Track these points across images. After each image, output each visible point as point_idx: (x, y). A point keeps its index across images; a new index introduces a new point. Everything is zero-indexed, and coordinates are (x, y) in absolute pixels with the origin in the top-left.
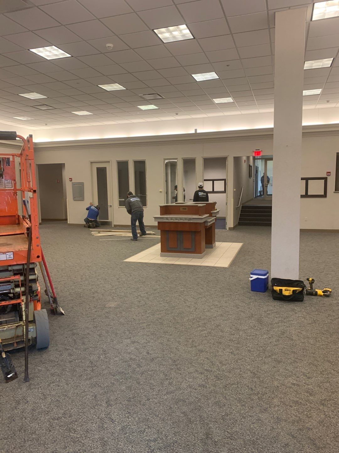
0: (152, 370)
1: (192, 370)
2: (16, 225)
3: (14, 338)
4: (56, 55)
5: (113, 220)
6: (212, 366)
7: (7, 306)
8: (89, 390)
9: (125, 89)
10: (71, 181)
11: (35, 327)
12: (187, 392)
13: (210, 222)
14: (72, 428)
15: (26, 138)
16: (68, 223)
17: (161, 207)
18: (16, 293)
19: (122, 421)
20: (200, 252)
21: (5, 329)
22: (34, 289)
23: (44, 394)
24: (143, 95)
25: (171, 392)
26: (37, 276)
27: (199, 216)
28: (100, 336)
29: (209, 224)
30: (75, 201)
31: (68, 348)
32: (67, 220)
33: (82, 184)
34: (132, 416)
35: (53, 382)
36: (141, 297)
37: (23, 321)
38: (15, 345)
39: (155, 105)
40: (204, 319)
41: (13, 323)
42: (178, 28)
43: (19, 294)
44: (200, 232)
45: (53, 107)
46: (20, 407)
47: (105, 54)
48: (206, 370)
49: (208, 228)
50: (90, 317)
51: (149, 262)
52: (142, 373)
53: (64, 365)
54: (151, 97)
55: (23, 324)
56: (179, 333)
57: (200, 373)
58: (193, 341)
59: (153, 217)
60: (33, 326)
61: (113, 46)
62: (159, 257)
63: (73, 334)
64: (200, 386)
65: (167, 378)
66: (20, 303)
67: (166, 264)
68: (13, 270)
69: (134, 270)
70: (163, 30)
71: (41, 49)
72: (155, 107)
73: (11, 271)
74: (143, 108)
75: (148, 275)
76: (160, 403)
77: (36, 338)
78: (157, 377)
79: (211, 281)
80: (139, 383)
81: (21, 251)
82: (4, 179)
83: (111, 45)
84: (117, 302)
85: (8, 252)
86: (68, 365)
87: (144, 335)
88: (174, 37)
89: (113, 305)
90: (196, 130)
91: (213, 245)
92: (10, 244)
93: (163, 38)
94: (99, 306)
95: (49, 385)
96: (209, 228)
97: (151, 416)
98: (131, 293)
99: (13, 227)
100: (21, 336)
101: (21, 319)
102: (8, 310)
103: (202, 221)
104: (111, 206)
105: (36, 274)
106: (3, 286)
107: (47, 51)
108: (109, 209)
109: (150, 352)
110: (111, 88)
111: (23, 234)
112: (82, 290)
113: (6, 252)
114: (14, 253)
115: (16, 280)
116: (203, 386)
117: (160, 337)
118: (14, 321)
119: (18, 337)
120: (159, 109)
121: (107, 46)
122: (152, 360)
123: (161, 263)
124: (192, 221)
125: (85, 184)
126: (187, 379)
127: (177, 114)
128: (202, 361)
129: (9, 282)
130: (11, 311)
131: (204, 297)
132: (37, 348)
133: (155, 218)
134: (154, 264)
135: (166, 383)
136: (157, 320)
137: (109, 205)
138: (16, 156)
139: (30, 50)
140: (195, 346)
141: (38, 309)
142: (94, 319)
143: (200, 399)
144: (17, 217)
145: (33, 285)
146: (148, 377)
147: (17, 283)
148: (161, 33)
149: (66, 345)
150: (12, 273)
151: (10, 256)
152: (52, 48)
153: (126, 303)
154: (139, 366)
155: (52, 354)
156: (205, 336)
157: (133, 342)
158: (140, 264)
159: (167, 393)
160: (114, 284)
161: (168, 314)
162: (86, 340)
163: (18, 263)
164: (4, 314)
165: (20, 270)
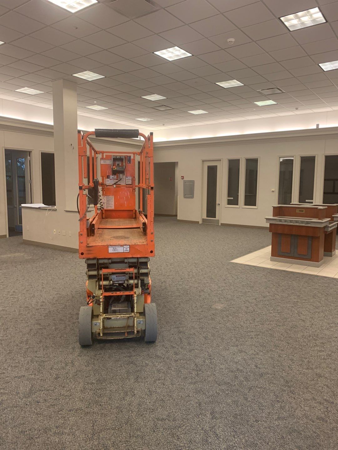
0: (261, 387)
1: (308, 396)
2: (133, 219)
3: (125, 327)
4: (178, 56)
5: (220, 218)
6: (333, 397)
7: (121, 296)
8: (194, 396)
9: (243, 85)
10: (183, 179)
11: (144, 320)
12: (302, 422)
13: (331, 227)
14: (175, 434)
15: (147, 136)
16: (178, 219)
17: (274, 208)
18: (130, 284)
19: (228, 439)
20: (318, 261)
21: (118, 318)
22: (145, 282)
23: (150, 390)
24: (262, 90)
25: (284, 418)
26: (149, 270)
27: (319, 219)
28: (205, 338)
29: (330, 229)
30: (186, 199)
31: (174, 346)
32: (177, 216)
33: (193, 182)
34: (238, 437)
35: (159, 380)
36: (249, 302)
37: (134, 313)
38: (126, 334)
39: (273, 100)
40: (322, 338)
41: (125, 313)
42: (308, 12)
43: (133, 286)
44: (318, 238)
45: (171, 107)
46: (128, 398)
47: (225, 50)
48: (325, 400)
49: (327, 233)
50: (196, 316)
51: (258, 265)
52: (250, 389)
53: (170, 363)
54: (269, 92)
55: (134, 316)
56: (291, 349)
57: (318, 402)
58: (309, 362)
59: (265, 218)
60: (142, 318)
61: (234, 41)
62: (269, 261)
63: (180, 332)
64: (318, 418)
65: (278, 399)
66: (133, 295)
67: (277, 270)
68: (129, 262)
69: (242, 272)
70: (291, 16)
71: (164, 51)
72: (273, 102)
73: (126, 263)
74: (260, 104)
75: (256, 280)
76: (270, 429)
77: (145, 330)
78: (266, 397)
79: (331, 294)
80: (246, 399)
81: (137, 245)
82: (125, 176)
83: (233, 40)
84: (223, 305)
85: (125, 245)
86: (174, 364)
87: (252, 345)
88: (303, 23)
89: (219, 307)
90: (318, 125)
91: (333, 253)
92: (128, 238)
93: (290, 26)
94: (206, 306)
95: (155, 381)
96: (329, 234)
97: (260, 441)
98: (238, 297)
99: (130, 221)
100: (131, 326)
101: (133, 311)
102: (122, 300)
103: (322, 226)
104: (219, 204)
105: (148, 268)
106: (119, 276)
107: (170, 52)
108: (217, 207)
109: (259, 366)
110: (229, 85)
111: (139, 228)
112: (189, 286)
113: (124, 245)
114: (131, 247)
115: (131, 272)
116: (323, 419)
117: (270, 350)
118: (126, 312)
119: (129, 327)
120: (277, 104)
121: (228, 41)
122: (261, 375)
123: (272, 268)
124: (309, 225)
125: (195, 182)
126: (303, 406)
127: (297, 109)
128: (320, 388)
129: (124, 273)
130: (124, 301)
131: (322, 312)
132: (145, 340)
133: (267, 219)
134: (264, 269)
135: (278, 405)
136: (267, 331)
137: (217, 203)
138: (137, 154)
139: (155, 53)
140: (312, 369)
141: (148, 302)
142: (200, 319)
143: (318, 435)
144: (134, 211)
145: (145, 278)
146: (257, 394)
147: (131, 275)
148: (288, 20)
149: (172, 342)
150: (127, 265)
151: (127, 249)
152: (174, 49)
153: (233, 307)
154: (247, 379)
155: (159, 350)
156: (324, 359)
157: (241, 351)
158: (247, 267)
159: (279, 418)
160: (220, 285)
161: (279, 326)
162: (192, 341)
163: (133, 257)
164: (118, 303)
165: (135, 263)
